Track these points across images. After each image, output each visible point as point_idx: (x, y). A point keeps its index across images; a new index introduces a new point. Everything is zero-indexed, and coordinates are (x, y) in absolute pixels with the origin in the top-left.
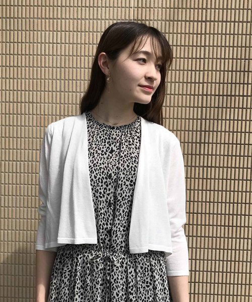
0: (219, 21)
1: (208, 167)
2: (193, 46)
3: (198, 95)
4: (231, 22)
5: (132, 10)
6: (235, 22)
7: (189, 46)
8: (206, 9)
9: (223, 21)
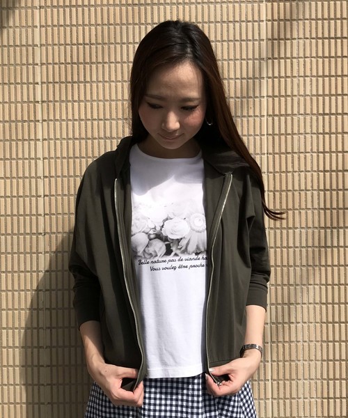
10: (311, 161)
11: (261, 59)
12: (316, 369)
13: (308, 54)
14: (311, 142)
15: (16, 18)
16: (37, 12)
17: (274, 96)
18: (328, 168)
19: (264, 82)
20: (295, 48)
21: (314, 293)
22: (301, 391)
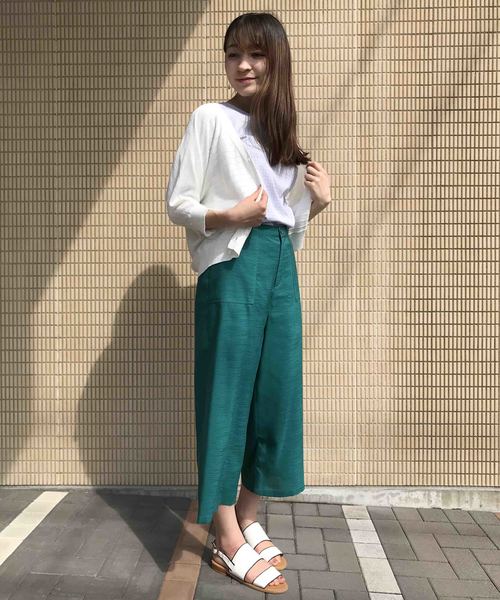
0: (446, 33)
1: (441, 186)
2: (420, 60)
3: (428, 110)
4: (459, 33)
5: (355, 25)
6: (463, 33)
7: (416, 60)
8: (433, 21)
9: (451, 33)
10: (386, 142)
11: (353, 73)
12: (386, 280)
13: (384, 70)
14: (386, 129)
15: (191, 44)
16: (204, 40)
17: (361, 98)
18: (396, 146)
19: (355, 88)
20: (377, 66)
21: (385, 230)
22: (375, 294)
